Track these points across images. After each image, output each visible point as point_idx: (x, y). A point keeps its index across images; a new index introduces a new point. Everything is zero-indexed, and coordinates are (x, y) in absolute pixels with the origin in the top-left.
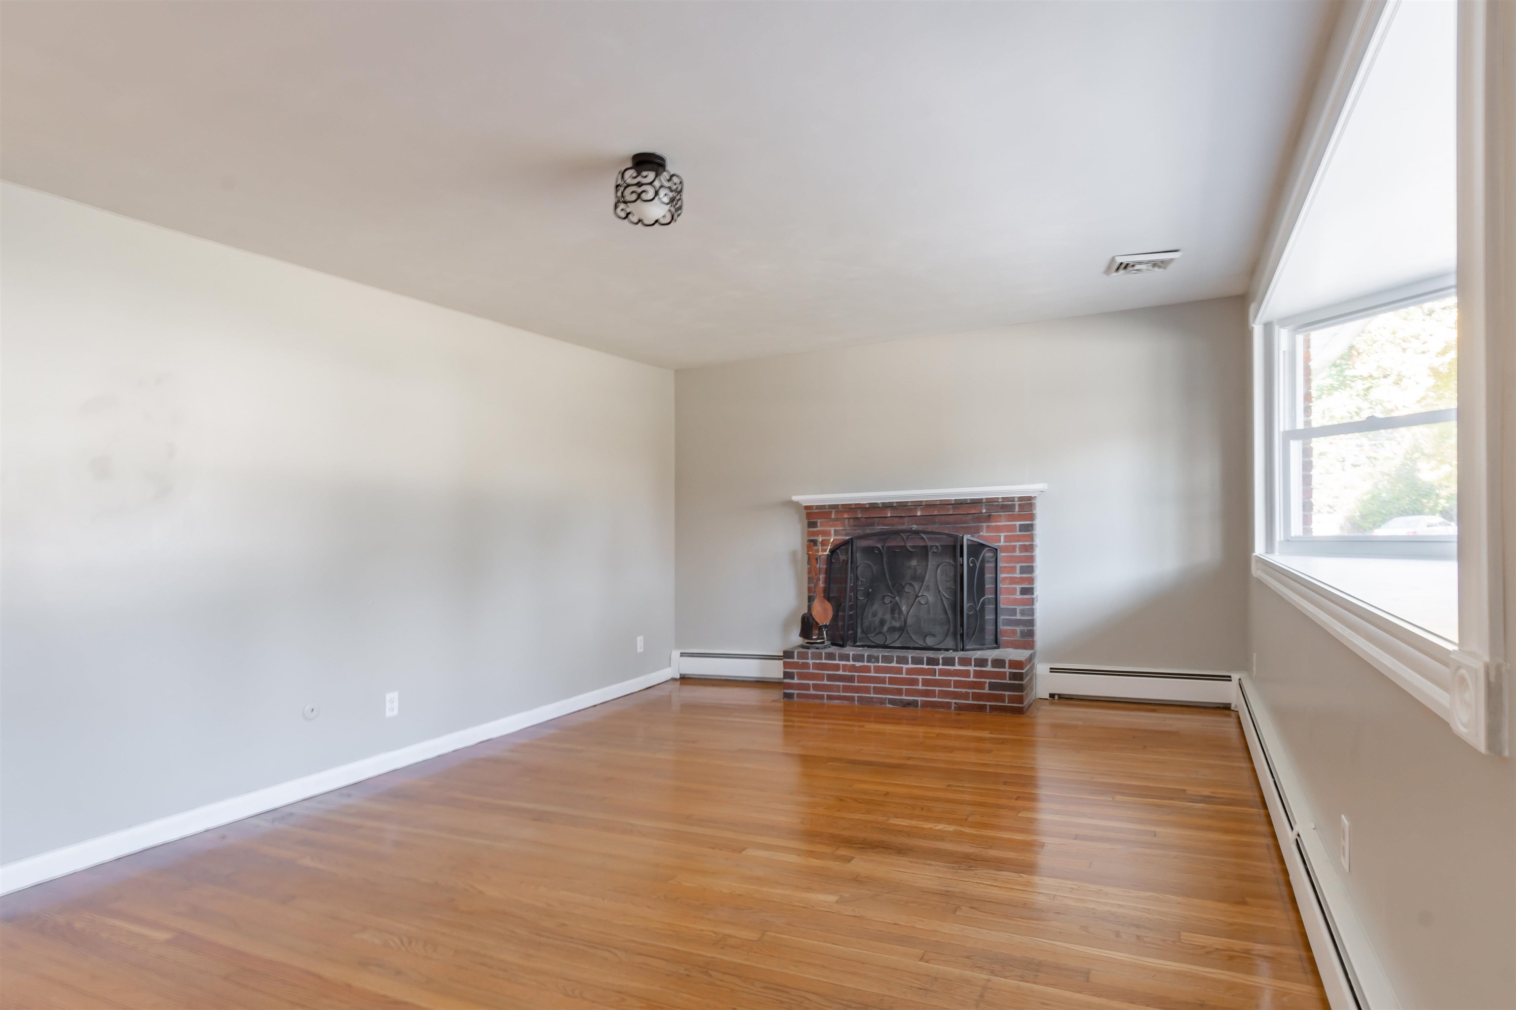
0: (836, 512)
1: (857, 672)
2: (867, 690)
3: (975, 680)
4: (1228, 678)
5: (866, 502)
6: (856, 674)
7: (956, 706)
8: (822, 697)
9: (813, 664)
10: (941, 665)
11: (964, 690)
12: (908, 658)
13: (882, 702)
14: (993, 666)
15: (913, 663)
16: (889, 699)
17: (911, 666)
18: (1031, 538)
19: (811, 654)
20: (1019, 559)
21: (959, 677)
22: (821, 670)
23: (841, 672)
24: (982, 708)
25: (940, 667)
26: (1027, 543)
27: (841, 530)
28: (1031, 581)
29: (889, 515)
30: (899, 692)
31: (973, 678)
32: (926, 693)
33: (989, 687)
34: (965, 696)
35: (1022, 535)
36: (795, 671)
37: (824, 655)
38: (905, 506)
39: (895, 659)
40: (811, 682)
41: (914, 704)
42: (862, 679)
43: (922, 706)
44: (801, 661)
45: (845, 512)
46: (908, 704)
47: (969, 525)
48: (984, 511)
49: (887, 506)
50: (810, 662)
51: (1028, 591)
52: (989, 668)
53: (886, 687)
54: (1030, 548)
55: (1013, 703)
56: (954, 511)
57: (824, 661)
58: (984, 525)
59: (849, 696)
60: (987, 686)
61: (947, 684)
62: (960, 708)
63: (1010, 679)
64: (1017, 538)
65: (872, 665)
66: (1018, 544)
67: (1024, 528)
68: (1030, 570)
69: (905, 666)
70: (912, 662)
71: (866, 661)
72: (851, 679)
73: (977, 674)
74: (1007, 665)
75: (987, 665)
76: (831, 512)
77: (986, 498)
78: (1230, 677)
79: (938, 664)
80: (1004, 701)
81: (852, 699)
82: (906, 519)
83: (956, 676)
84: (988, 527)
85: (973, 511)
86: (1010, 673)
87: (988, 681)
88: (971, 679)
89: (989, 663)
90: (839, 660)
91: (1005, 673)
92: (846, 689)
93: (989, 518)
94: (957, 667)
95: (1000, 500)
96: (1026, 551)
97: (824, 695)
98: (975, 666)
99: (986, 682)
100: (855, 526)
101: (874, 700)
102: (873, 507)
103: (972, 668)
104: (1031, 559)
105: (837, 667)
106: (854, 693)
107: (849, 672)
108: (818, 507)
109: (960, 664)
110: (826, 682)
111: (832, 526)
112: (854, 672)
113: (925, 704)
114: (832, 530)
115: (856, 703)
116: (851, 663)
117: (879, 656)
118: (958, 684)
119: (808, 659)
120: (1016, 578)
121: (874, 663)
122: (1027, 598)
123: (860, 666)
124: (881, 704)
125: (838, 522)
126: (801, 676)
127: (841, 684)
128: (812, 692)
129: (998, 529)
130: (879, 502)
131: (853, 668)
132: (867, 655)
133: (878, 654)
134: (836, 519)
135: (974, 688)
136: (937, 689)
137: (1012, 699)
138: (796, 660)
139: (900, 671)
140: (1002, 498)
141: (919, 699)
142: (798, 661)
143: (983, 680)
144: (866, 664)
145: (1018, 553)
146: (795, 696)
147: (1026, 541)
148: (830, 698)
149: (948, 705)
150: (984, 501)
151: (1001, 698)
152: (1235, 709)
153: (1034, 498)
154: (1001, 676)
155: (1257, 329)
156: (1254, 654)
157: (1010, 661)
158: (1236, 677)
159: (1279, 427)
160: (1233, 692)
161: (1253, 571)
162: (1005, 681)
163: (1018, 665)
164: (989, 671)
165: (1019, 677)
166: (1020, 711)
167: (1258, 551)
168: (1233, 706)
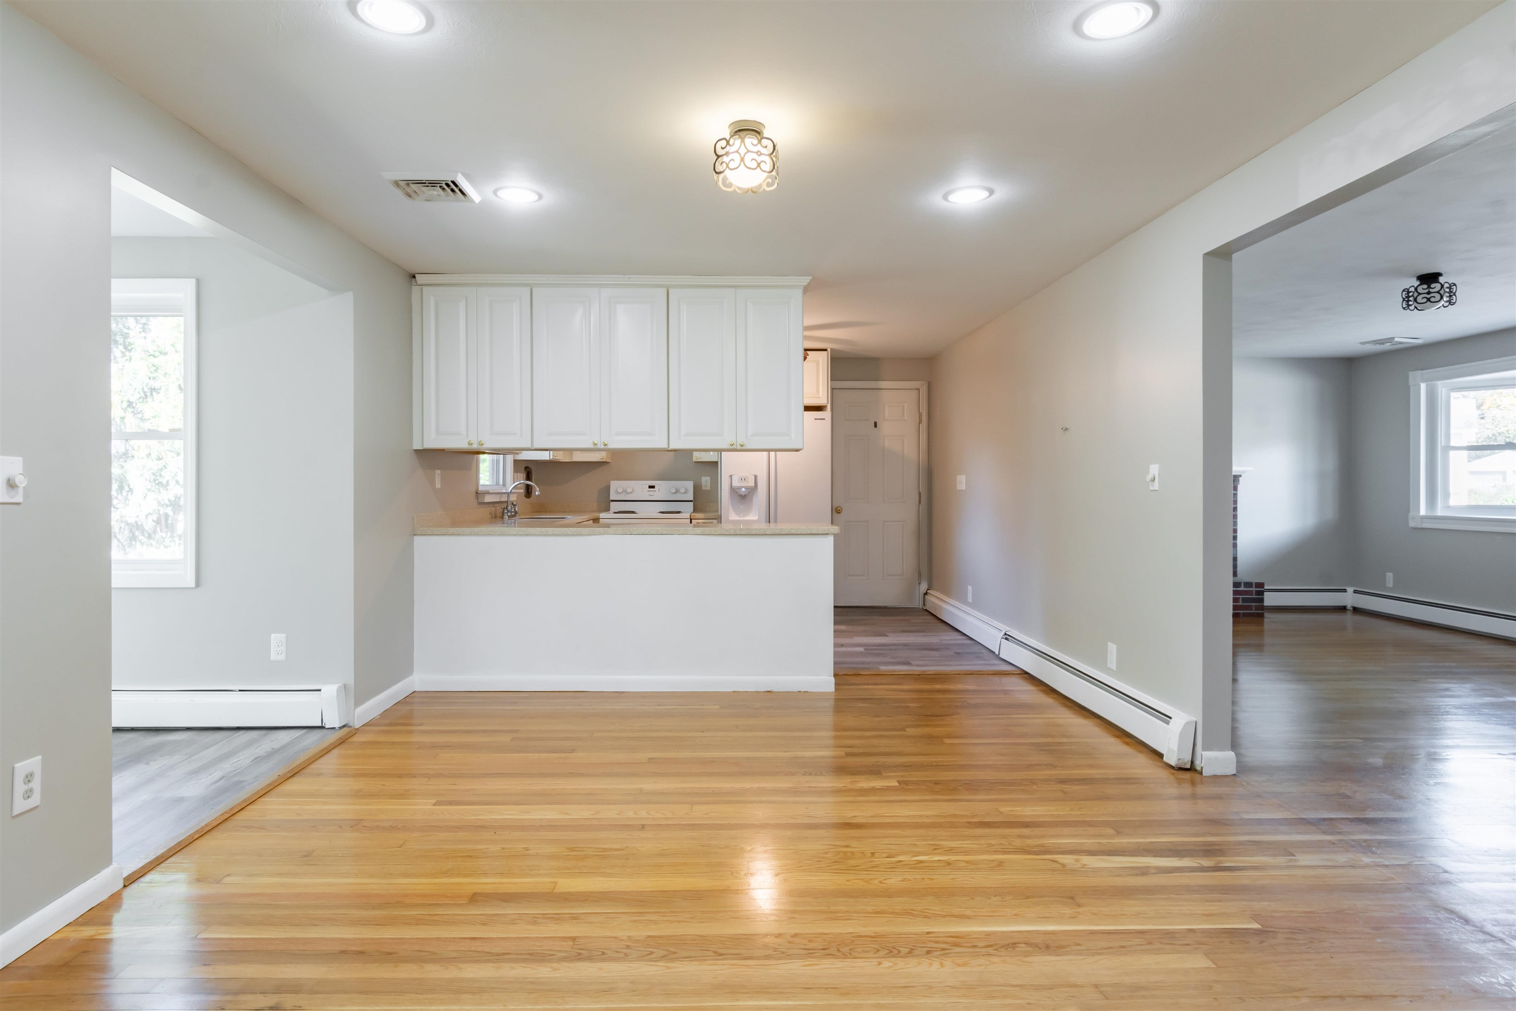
14: (1245, 587)
55: (1260, 612)
60: (1241, 600)
63: (1256, 595)
74: (1254, 586)
78: (1345, 590)
80: (1252, 610)
86: (1255, 590)
87: (1241, 597)
89: (1242, 585)
91: (1252, 591)
99: (1239, 598)
137: (1257, 608)
143: (1238, 596)
151: (1250, 608)
152: (1352, 609)
153: (1240, 476)
154: (1250, 593)
155: (1423, 386)
156: (1387, 573)
157: (1256, 583)
158: (1350, 590)
159: (1441, 442)
160: (1349, 599)
161: (1412, 524)
162: (1252, 597)
163: (1261, 585)
164: (1242, 591)
165: (1261, 593)
166: (1261, 616)
167: (1423, 512)
168: (1349, 607)
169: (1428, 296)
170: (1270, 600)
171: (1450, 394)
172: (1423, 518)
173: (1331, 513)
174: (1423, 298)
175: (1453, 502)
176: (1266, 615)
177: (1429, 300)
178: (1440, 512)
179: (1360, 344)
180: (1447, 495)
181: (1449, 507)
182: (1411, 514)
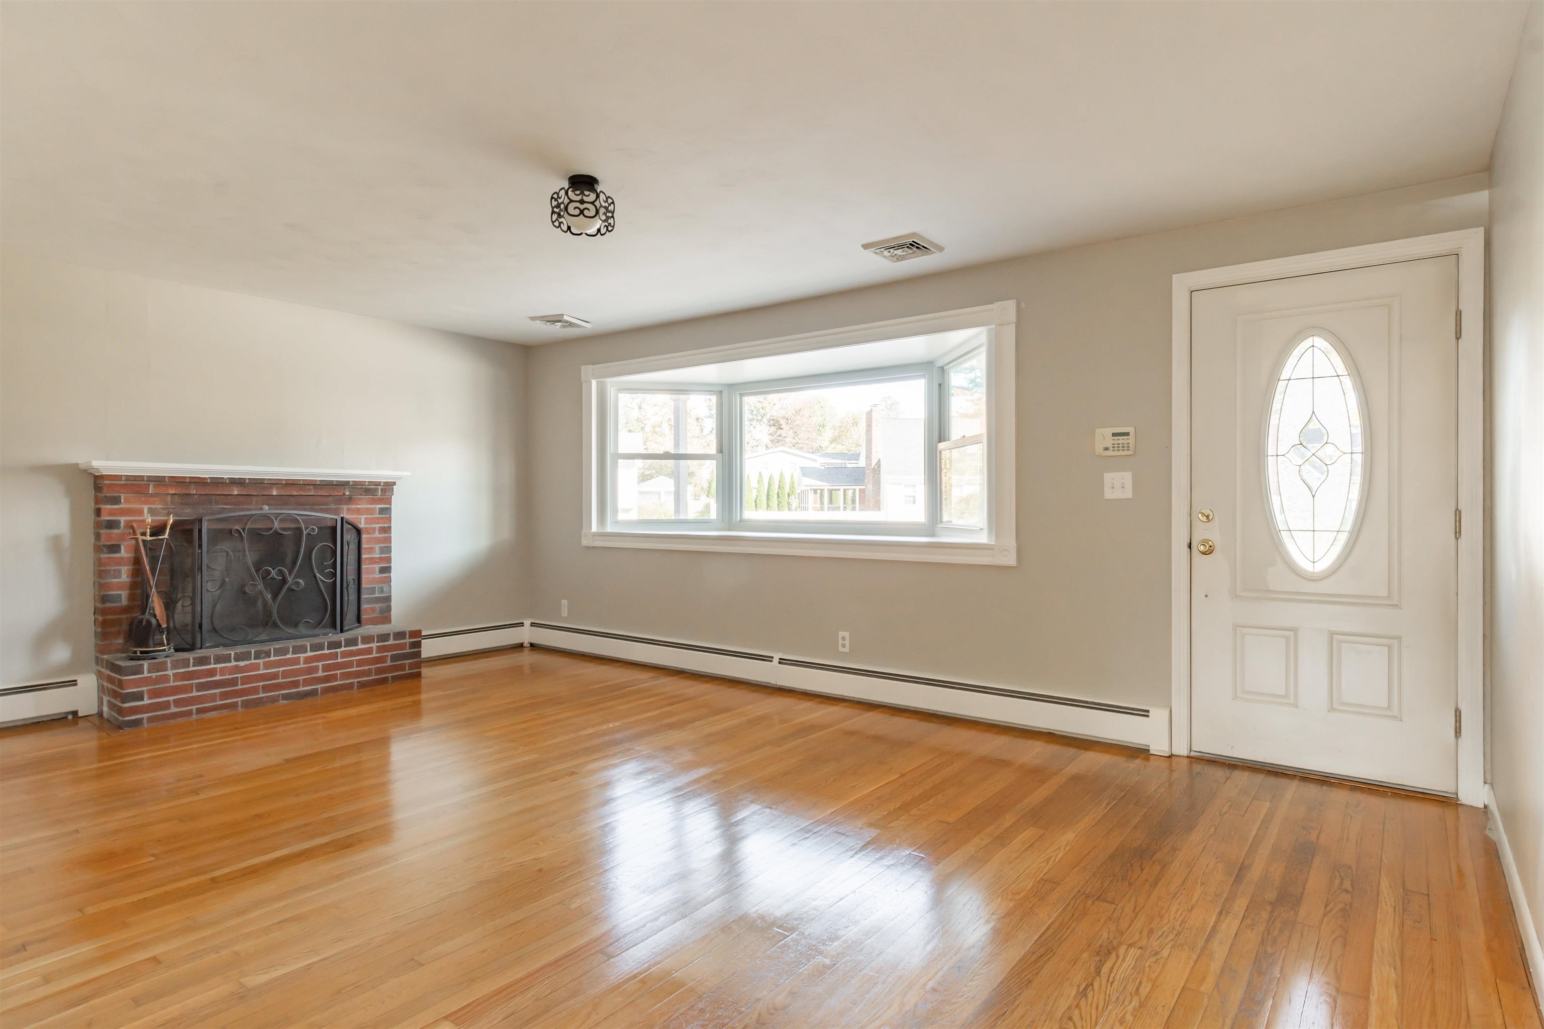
0: (155, 486)
1: (239, 673)
2: (255, 690)
3: (377, 655)
4: (522, 624)
5: (207, 476)
6: (239, 675)
7: (358, 684)
8: (190, 713)
9: (174, 675)
10: (343, 647)
11: (366, 668)
12: (307, 646)
13: (274, 700)
14: (395, 639)
15: (312, 650)
16: (283, 695)
17: (310, 654)
18: (389, 520)
19: (171, 663)
20: (379, 541)
21: (362, 655)
22: (189, 680)
23: (218, 678)
24: (384, 681)
25: (343, 649)
26: (386, 525)
27: (161, 508)
28: (389, 560)
29: (236, 493)
30: (296, 684)
31: (376, 653)
32: (327, 679)
33: (391, 660)
34: (368, 673)
35: (381, 518)
36: (144, 689)
37: (191, 661)
38: (261, 484)
39: (291, 650)
40: (171, 698)
41: (313, 693)
42: (246, 680)
43: (322, 693)
44: (154, 675)
45: (171, 486)
46: (307, 694)
47: (329, 507)
48: (347, 493)
49: (238, 482)
50: (170, 673)
51: (386, 570)
52: (391, 642)
53: (279, 683)
54: (387, 530)
55: (413, 669)
56: (315, 492)
57: (192, 669)
58: (345, 507)
59: (231, 703)
60: (389, 658)
61: (349, 664)
62: (362, 685)
63: (410, 647)
64: (377, 520)
65: (261, 661)
66: (377, 526)
67: (382, 511)
68: (388, 550)
69: (302, 655)
70: (310, 649)
71: (253, 658)
72: (233, 682)
73: (380, 649)
74: (407, 636)
75: (390, 639)
76: (149, 485)
77: (353, 481)
78: (523, 623)
79: (340, 647)
80: (404, 670)
81: (234, 706)
82: (254, 499)
83: (359, 655)
84: (348, 509)
85: (336, 493)
86: (410, 641)
87: (389, 654)
88: (374, 655)
90: (215, 664)
91: (405, 643)
92: (224, 696)
93: (350, 500)
94: (361, 646)
95: (367, 484)
96: (385, 532)
97: (192, 709)
98: (377, 642)
99: (387, 655)
100: (182, 504)
101: (264, 700)
102: (217, 482)
103: (374, 645)
104: (389, 540)
105: (212, 673)
106: (237, 698)
107: (229, 675)
108: (128, 478)
109: (363, 643)
110: (195, 694)
111: (145, 503)
112: (237, 674)
113: (326, 691)
114: (146, 508)
115: (240, 709)
116: (233, 663)
117: (270, 649)
118: (360, 663)
119: (167, 670)
120: (376, 558)
121: (264, 658)
122: (385, 577)
123: (246, 666)
124: (274, 703)
125: (156, 499)
126: (154, 694)
127: (217, 691)
128: (174, 710)
129: (358, 511)
130: (226, 477)
131: (237, 669)
132: (255, 652)
133: (269, 648)
134: (156, 495)
135: (377, 663)
136: (338, 672)
137: (411, 666)
138: (146, 674)
139: (296, 661)
140: (369, 482)
141: (319, 686)
142: (149, 675)
143: (385, 654)
144: (253, 661)
145: (377, 535)
146: (145, 721)
147: (384, 523)
148: (199, 711)
149: (351, 686)
150: (351, 484)
151: (402, 667)
152: (529, 645)
153: (394, 483)
154: (402, 647)
155: (594, 383)
156: (563, 601)
157: (410, 632)
158: (527, 623)
159: (610, 450)
160: (526, 634)
161: (585, 542)
162: (405, 651)
163: (417, 634)
164: (391, 645)
165: (418, 645)
166: (418, 675)
167: (594, 529)
168: (526, 644)
169: (582, 207)
170: (429, 649)
171: (618, 395)
172: (596, 535)
173: (507, 533)
174: (575, 208)
175: (621, 516)
176: (425, 671)
177: (582, 212)
178: (609, 529)
179: (529, 320)
180: (615, 511)
181: (617, 522)
182: (584, 531)
